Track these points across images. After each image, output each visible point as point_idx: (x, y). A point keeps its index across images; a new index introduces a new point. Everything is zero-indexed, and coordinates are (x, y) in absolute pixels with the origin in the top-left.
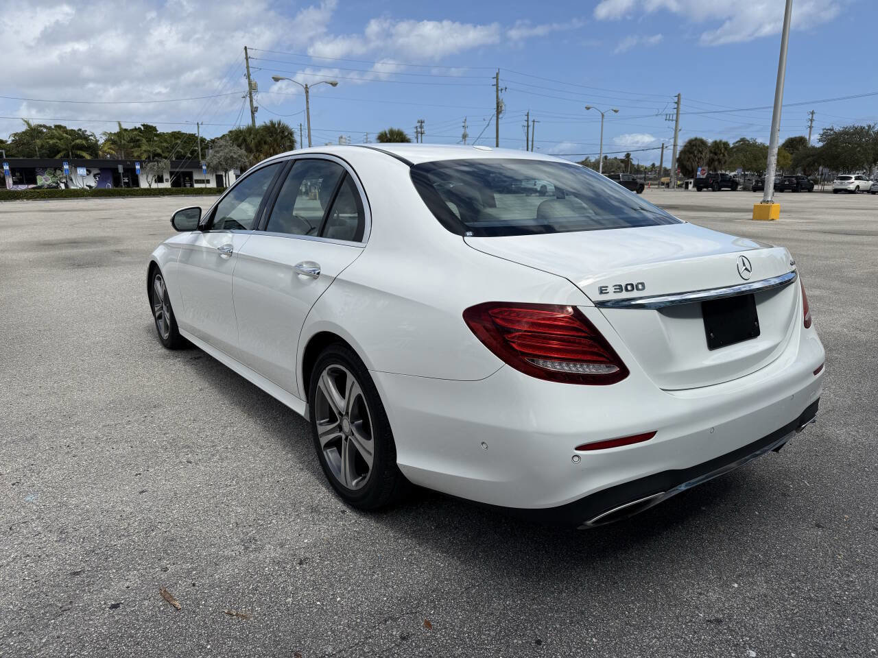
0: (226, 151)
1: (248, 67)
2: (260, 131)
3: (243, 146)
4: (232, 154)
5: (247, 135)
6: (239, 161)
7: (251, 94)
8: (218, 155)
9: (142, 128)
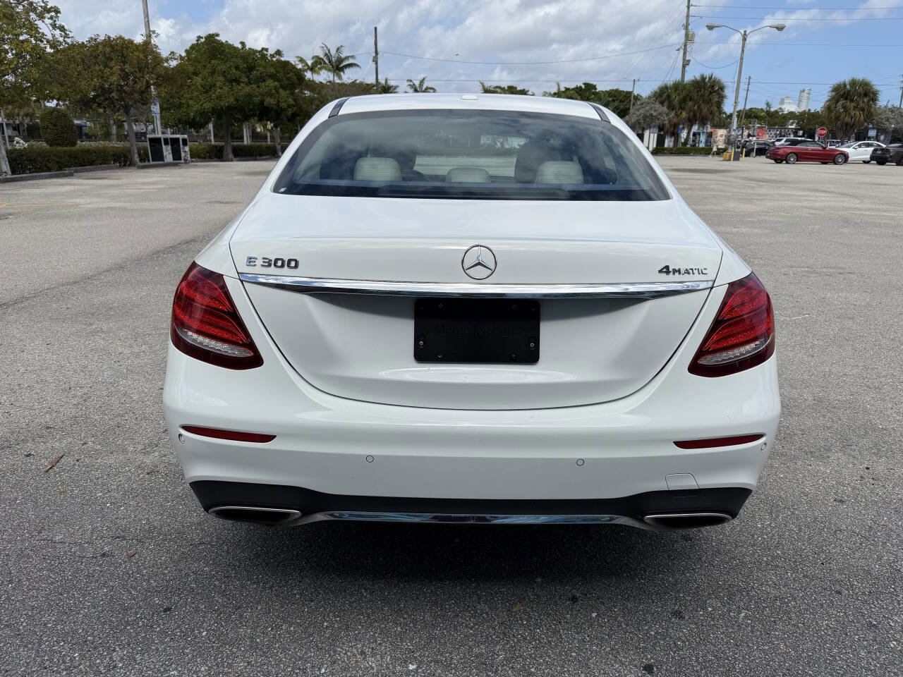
0: (647, 108)
1: (688, 16)
2: (687, 86)
3: (666, 103)
4: (652, 112)
5: (673, 91)
6: (658, 119)
7: (685, 46)
8: (638, 113)
9: (583, 87)
